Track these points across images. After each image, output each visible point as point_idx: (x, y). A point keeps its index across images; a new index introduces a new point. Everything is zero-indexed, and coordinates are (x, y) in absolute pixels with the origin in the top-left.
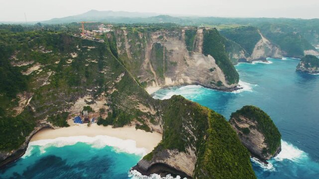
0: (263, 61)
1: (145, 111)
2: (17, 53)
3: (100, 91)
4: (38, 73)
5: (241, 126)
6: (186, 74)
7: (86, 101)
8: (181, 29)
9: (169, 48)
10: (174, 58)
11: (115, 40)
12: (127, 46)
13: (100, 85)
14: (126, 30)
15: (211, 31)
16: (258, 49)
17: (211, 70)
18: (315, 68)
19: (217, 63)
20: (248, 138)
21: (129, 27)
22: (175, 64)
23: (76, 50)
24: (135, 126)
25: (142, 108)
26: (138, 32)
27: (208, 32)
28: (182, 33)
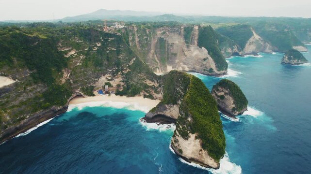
0: (255, 55)
1: (151, 85)
2: (61, 41)
3: (117, 71)
4: (74, 56)
5: (219, 94)
6: (185, 63)
7: (107, 78)
8: (181, 26)
9: (170, 42)
10: (175, 50)
11: (127, 34)
12: (137, 40)
13: (117, 67)
14: (136, 27)
15: (205, 28)
16: (250, 44)
17: (205, 59)
18: (297, 60)
19: (209, 53)
20: (223, 102)
21: (138, 25)
22: (175, 55)
23: (100, 41)
24: (143, 96)
25: (149, 83)
26: (146, 28)
27: (203, 29)
28: (181, 29)
